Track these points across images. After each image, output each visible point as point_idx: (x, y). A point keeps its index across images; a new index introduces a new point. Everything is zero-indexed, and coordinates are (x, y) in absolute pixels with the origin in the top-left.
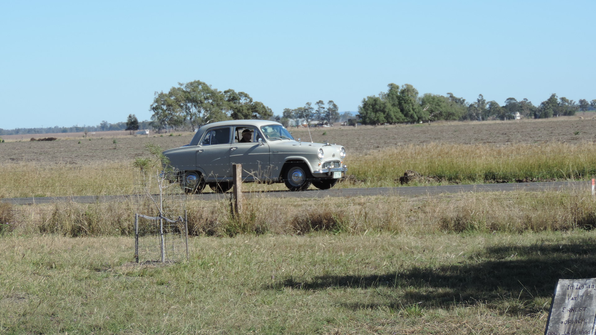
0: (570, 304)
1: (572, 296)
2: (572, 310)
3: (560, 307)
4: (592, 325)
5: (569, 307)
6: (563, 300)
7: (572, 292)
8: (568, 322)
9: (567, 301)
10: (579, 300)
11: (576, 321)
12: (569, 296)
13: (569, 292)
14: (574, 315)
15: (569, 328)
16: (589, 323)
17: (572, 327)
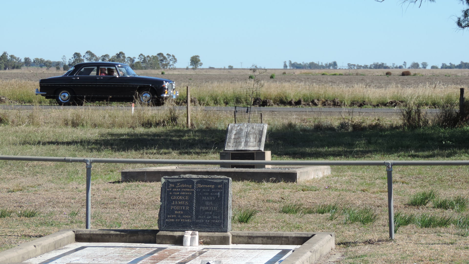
0: (234, 132)
1: (235, 130)
2: (235, 134)
3: (230, 134)
4: (243, 140)
5: (234, 133)
6: (231, 131)
7: (235, 128)
8: (234, 138)
9: (233, 131)
10: (238, 131)
11: (237, 138)
12: (234, 130)
13: (234, 128)
14: (236, 136)
15: (235, 141)
16: (242, 139)
17: (235, 140)
